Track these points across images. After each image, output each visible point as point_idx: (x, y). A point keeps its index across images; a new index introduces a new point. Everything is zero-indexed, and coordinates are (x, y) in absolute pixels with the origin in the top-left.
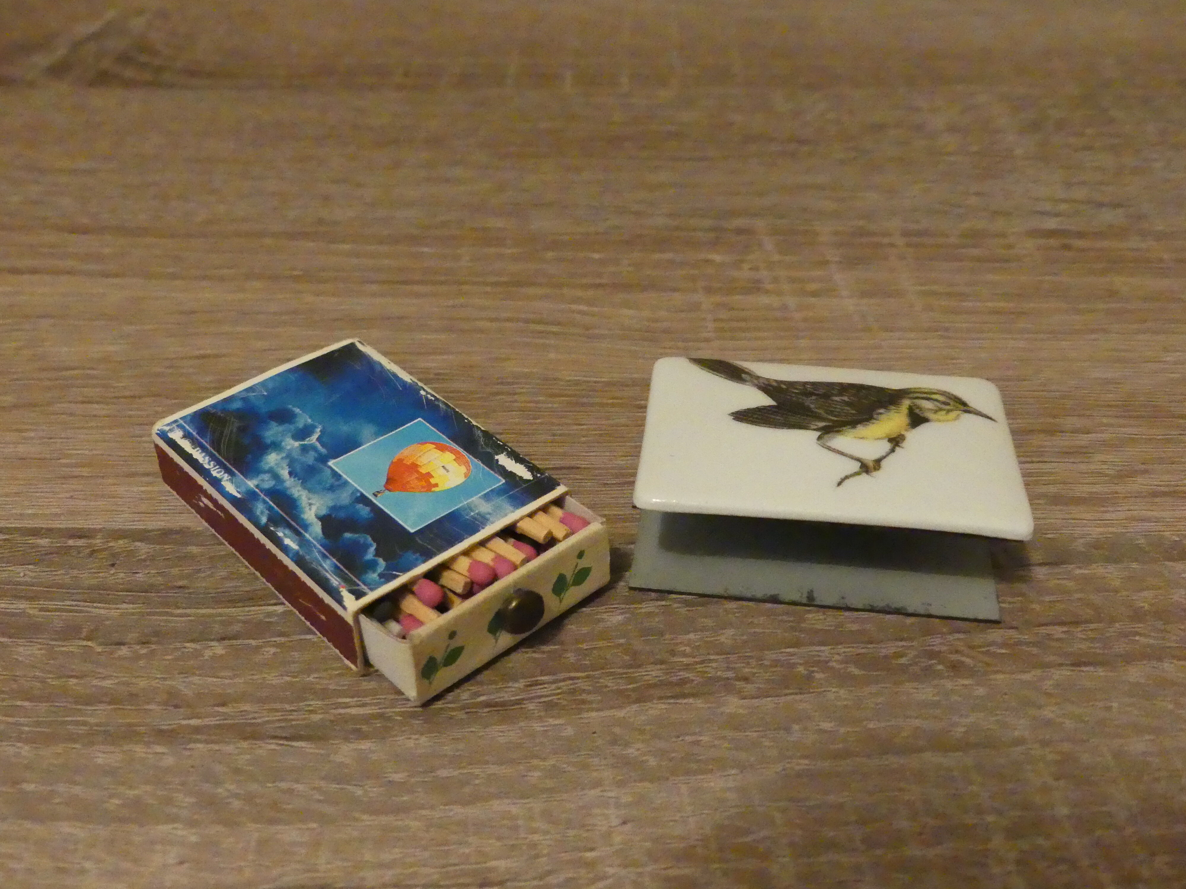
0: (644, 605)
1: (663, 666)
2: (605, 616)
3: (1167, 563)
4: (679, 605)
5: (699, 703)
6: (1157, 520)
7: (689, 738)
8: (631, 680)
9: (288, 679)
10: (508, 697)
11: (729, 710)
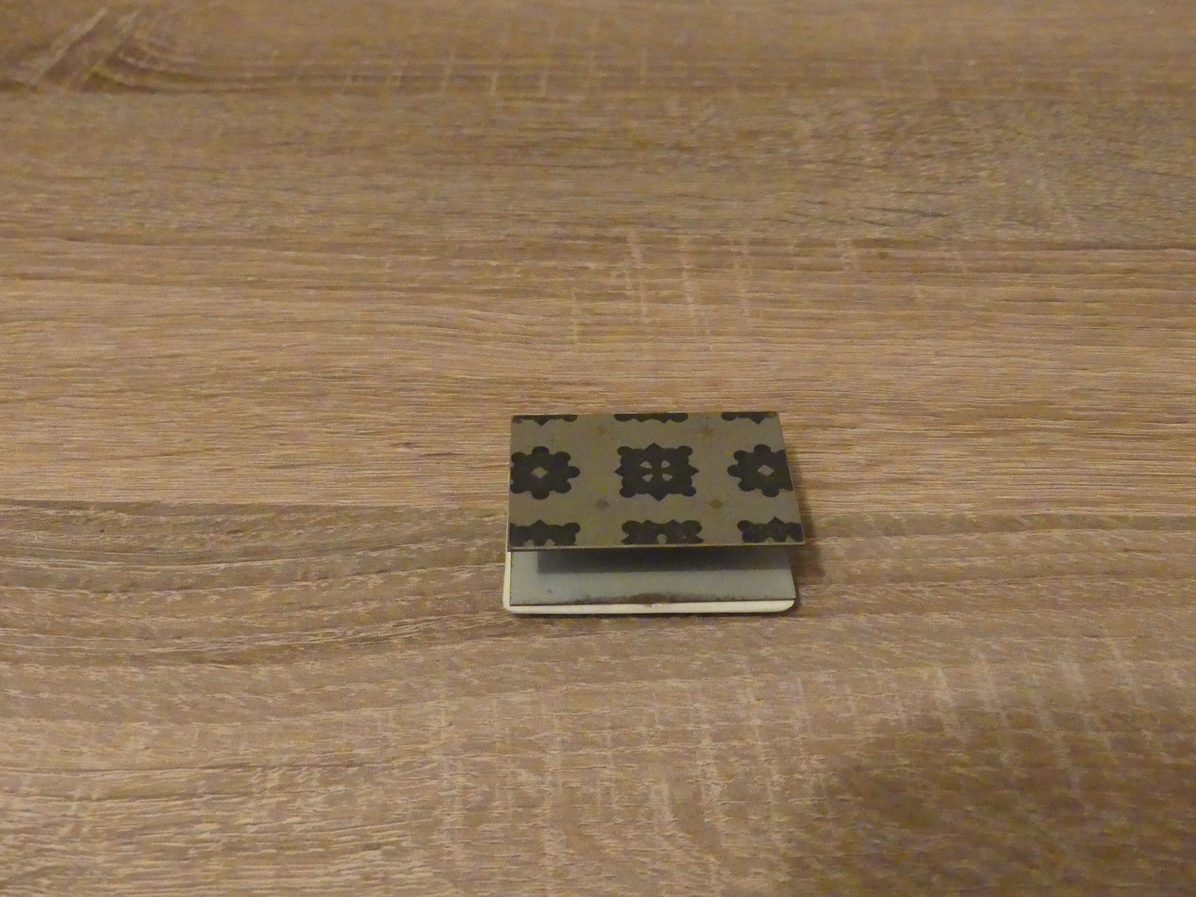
0: (487, 565)
1: (494, 613)
2: (457, 574)
3: (884, 537)
5: (515, 640)
6: (888, 502)
7: (503, 666)
8: (470, 622)
9: (225, 619)
10: (380, 634)
11: (536, 646)
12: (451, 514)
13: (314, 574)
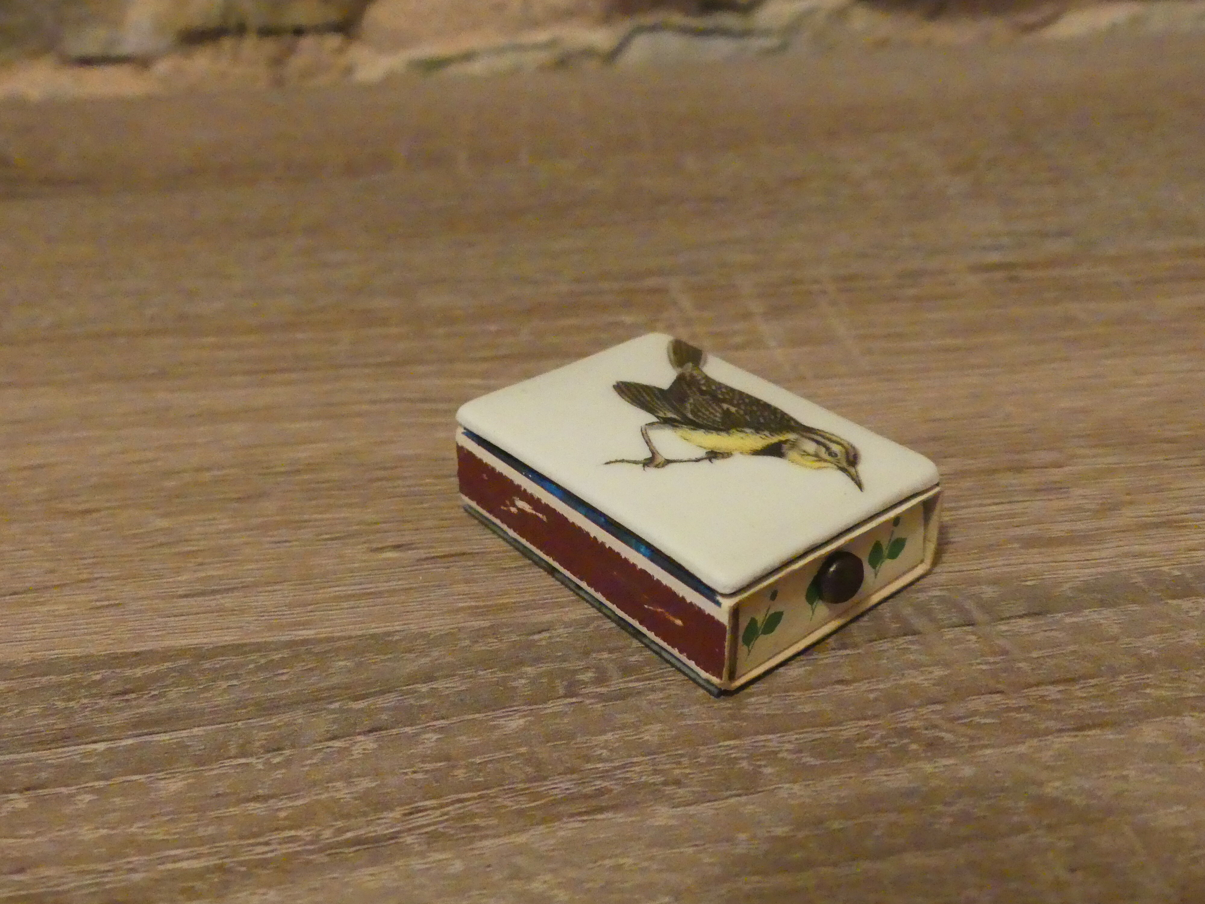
0: (550, 704)
1: (575, 776)
2: (502, 721)
3: (1170, 601)
4: (592, 701)
5: (620, 817)
7: (608, 862)
8: (536, 796)
9: (104, 832)
10: (381, 830)
11: (660, 821)
12: (479, 635)
13: (258, 744)
